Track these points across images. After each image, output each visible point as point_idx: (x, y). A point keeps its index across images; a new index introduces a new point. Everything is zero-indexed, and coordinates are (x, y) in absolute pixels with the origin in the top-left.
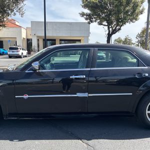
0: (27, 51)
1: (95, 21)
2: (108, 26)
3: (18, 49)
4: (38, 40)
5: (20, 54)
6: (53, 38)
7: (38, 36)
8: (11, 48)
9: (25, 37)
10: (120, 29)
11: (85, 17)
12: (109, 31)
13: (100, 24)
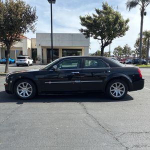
0: (32, 60)
1: (92, 36)
2: (102, 40)
3: (25, 58)
4: (42, 50)
5: (27, 63)
6: (56, 48)
7: (42, 47)
8: (18, 58)
9: (30, 47)
10: (111, 42)
11: (84, 32)
12: (103, 44)
13: (95, 38)
